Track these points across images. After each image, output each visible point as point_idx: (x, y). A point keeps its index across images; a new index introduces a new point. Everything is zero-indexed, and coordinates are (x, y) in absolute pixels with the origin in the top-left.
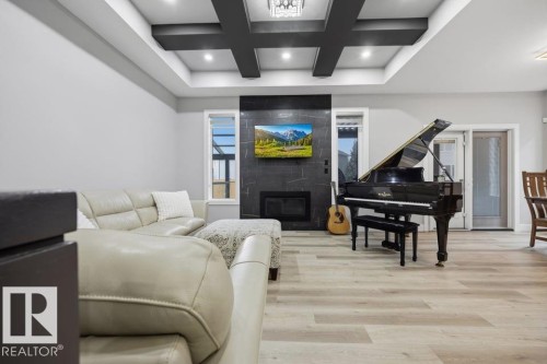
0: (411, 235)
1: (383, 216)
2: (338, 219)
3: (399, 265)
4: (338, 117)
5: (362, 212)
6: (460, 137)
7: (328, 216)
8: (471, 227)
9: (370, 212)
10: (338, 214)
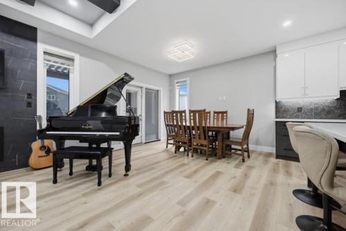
0: (107, 157)
1: (86, 145)
2: (43, 153)
3: (96, 187)
4: (45, 53)
5: (68, 144)
6: (140, 90)
7: (31, 151)
8: (144, 142)
9: (76, 143)
10: (43, 147)
